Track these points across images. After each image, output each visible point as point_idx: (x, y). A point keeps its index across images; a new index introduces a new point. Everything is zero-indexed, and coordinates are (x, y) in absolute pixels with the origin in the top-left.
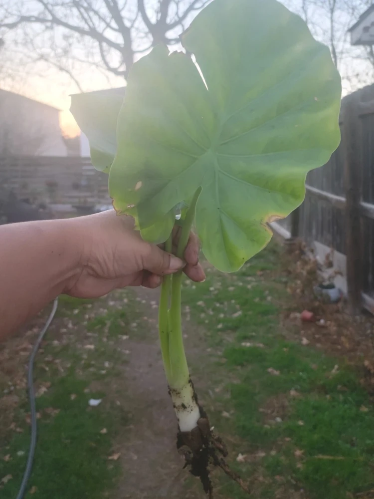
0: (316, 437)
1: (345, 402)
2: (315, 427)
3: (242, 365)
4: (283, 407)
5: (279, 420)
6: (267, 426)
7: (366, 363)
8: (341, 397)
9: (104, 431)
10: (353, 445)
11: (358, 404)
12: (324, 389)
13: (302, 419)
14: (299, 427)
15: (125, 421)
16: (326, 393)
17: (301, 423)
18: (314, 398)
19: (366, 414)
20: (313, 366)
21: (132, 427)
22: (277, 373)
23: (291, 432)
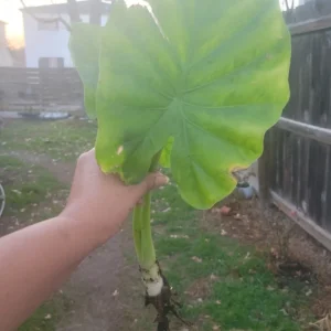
0: (230, 313)
1: (255, 283)
2: (230, 305)
3: (170, 255)
4: (204, 289)
5: (200, 300)
6: (190, 306)
7: (273, 250)
8: (252, 279)
9: (49, 316)
10: (260, 319)
11: (266, 284)
12: (238, 273)
13: (220, 298)
14: (216, 305)
15: (67, 307)
16: (240, 276)
17: (218, 302)
18: (230, 281)
19: (272, 292)
20: (230, 254)
21: (73, 312)
22: (200, 261)
23: (210, 310)
